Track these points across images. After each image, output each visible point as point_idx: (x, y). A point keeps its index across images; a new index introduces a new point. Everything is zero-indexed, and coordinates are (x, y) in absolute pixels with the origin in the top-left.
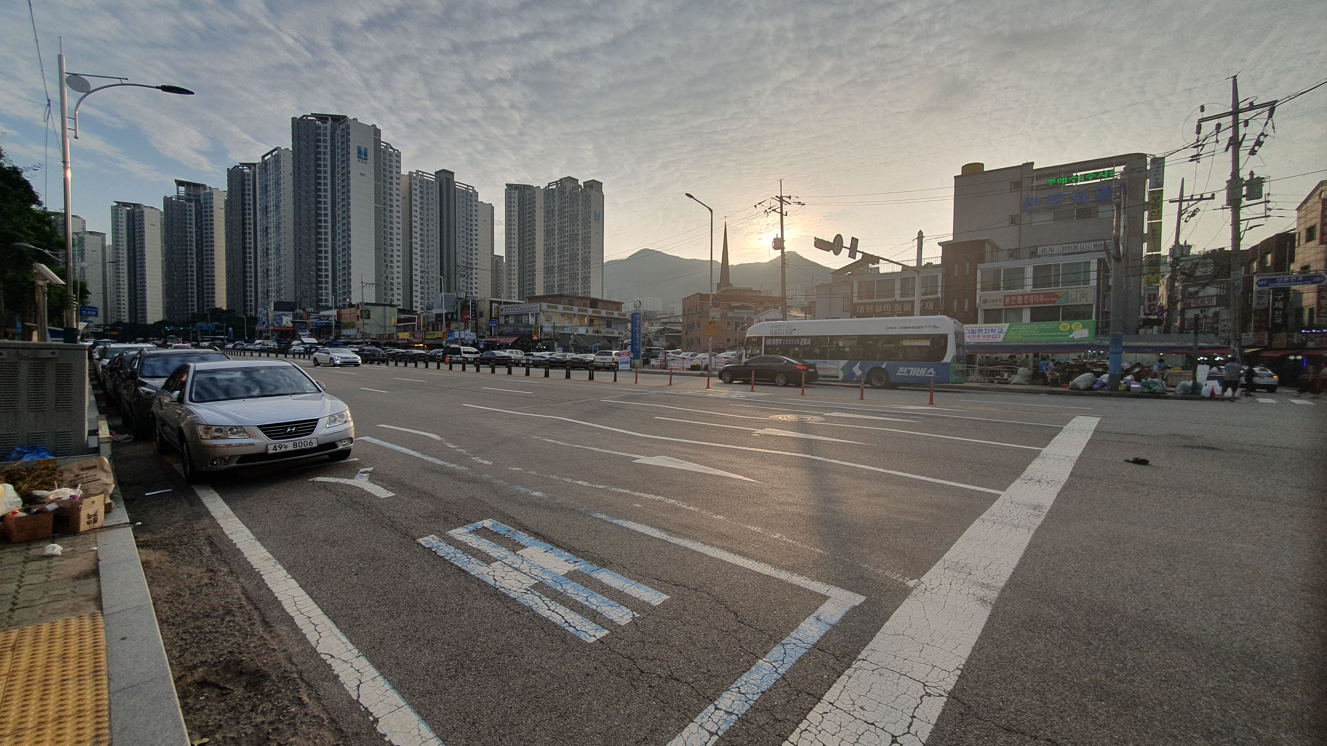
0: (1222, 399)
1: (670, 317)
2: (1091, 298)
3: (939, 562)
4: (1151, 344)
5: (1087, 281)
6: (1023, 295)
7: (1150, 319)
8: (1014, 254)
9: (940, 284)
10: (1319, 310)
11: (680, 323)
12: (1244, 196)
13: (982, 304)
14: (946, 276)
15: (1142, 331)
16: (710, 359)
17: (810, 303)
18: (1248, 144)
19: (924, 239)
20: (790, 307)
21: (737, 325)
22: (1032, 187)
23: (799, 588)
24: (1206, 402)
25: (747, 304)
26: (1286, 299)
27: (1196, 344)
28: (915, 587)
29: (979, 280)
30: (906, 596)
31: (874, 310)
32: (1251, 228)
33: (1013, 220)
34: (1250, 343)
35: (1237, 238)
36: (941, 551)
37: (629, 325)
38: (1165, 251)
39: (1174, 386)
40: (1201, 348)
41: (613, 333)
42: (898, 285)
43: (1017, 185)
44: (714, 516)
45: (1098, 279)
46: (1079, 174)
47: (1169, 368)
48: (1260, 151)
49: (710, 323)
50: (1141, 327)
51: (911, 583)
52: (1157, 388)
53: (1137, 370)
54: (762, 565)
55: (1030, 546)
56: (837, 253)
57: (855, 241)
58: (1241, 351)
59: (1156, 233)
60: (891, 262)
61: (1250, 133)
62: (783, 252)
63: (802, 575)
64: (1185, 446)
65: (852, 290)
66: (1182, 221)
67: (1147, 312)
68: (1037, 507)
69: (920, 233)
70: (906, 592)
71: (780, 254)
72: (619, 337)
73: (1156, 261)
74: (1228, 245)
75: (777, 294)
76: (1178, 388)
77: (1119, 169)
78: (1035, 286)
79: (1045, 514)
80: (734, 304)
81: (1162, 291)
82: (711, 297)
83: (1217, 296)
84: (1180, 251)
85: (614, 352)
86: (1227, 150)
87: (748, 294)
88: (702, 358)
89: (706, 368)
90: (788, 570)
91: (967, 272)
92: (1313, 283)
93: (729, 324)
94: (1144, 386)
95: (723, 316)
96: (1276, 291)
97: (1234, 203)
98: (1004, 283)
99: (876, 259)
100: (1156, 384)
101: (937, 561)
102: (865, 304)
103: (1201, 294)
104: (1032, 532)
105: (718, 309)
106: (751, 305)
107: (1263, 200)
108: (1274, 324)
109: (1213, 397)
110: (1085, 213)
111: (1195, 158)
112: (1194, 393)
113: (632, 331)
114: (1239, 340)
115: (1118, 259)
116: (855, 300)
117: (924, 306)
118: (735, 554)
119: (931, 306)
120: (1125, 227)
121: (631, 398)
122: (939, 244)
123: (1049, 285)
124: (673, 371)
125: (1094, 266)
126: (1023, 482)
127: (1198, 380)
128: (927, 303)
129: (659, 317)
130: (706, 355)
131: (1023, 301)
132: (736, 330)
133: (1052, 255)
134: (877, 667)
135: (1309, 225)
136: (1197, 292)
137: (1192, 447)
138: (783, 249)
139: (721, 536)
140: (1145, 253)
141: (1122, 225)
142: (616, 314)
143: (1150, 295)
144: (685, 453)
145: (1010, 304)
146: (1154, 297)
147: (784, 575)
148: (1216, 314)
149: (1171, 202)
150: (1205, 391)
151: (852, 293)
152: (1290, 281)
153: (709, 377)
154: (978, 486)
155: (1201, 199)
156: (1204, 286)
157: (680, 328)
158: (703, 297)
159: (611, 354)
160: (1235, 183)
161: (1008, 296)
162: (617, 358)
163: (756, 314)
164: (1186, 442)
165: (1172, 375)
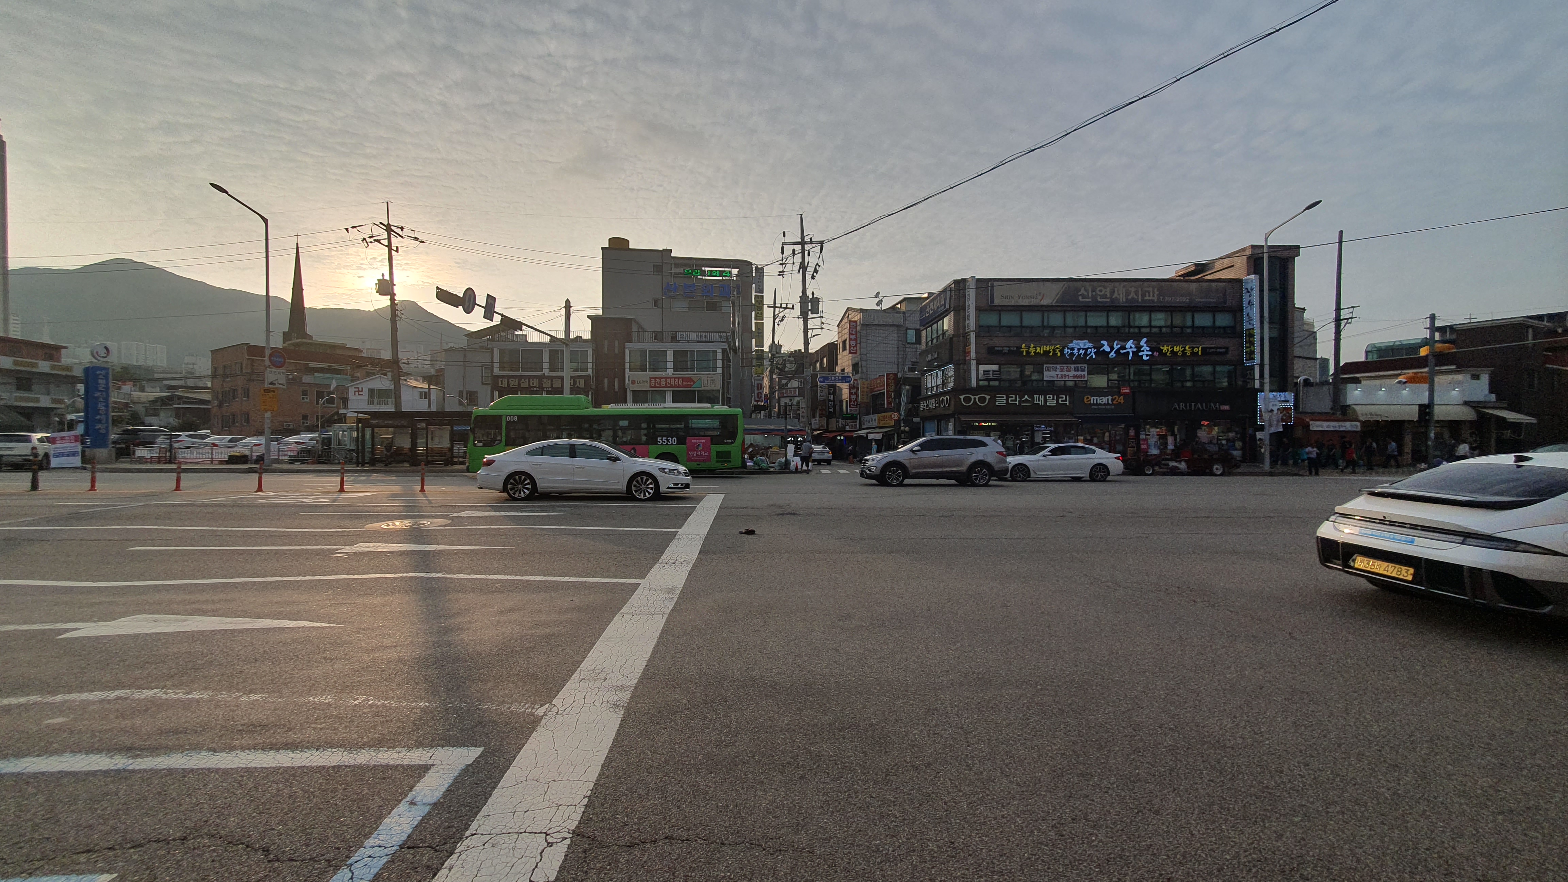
0: (802, 472)
1: (186, 378)
2: (718, 385)
3: (574, 675)
4: (760, 427)
5: (715, 369)
6: (666, 378)
7: (759, 405)
8: (658, 337)
9: (590, 360)
10: (850, 402)
11: (208, 388)
12: (810, 310)
13: (631, 385)
14: (597, 352)
15: (754, 415)
16: (268, 446)
17: (437, 371)
18: (810, 270)
19: (572, 309)
20: (407, 374)
21: (320, 395)
22: (671, 273)
23: (387, 767)
24: (793, 475)
25: (335, 366)
26: (834, 393)
27: (786, 427)
28: (545, 714)
29: (627, 359)
30: (533, 729)
31: (519, 384)
32: (814, 336)
33: (656, 303)
34: (817, 427)
35: (806, 343)
36: (578, 662)
37: (81, 388)
38: (766, 348)
39: (774, 463)
40: (790, 431)
41: (37, 400)
42: (546, 358)
43: (658, 269)
44: (244, 698)
45: (723, 368)
46: (707, 269)
47: (771, 447)
48: (817, 276)
49: (267, 391)
50: (753, 412)
51: (540, 712)
52: (764, 465)
53: (751, 450)
54: (328, 753)
55: (663, 632)
56: (468, 311)
57: (491, 300)
58: (812, 433)
59: (759, 333)
60: (536, 330)
61: (811, 261)
62: (392, 300)
63: (394, 747)
64: (779, 515)
65: (492, 359)
66: (776, 324)
67: (757, 399)
68: (670, 590)
69: (568, 302)
70: (534, 723)
71: (389, 303)
72: (52, 409)
73: (760, 355)
74: (802, 347)
75: (387, 355)
76: (776, 464)
77: (735, 271)
78: (675, 369)
79: (677, 596)
80: (312, 365)
81: (766, 382)
82: (267, 352)
83: (798, 388)
84: (775, 347)
85: (36, 436)
86: (799, 272)
87: (338, 352)
88: (251, 444)
89: (260, 459)
90: (371, 747)
91: (616, 351)
92: (846, 382)
93: (305, 393)
94: (755, 463)
95: (291, 382)
96: (830, 386)
97: (804, 315)
98: (649, 366)
99: (519, 325)
100: (763, 461)
101: (573, 674)
102: (509, 377)
103: (789, 386)
104: (665, 618)
105: (281, 370)
106: (343, 367)
107: (819, 315)
108: (829, 412)
109: (797, 471)
110: (712, 306)
111: (781, 273)
112: (785, 468)
113: (88, 396)
114: (811, 424)
115: (735, 351)
116: (496, 371)
117: (575, 383)
118: (278, 750)
119: (581, 383)
120: (739, 324)
121: (76, 517)
122: (588, 317)
123: (686, 369)
124: (183, 466)
125: (719, 356)
126: (661, 566)
127: (788, 458)
128: (578, 380)
129: (157, 376)
130: (261, 440)
131: (666, 384)
132: (317, 403)
133: (688, 341)
134: (489, 837)
135: (844, 338)
136: (787, 384)
137: (782, 514)
138: (393, 296)
139: (253, 728)
140: (754, 348)
141: (736, 321)
142: (44, 366)
143: (758, 384)
144: (194, 603)
145: (655, 387)
146: (760, 386)
147: (364, 757)
148: (798, 402)
149: (769, 307)
150: (792, 466)
151: (493, 362)
152: (835, 380)
153: (261, 474)
154: (621, 578)
155: (786, 308)
156: (790, 379)
157: (207, 397)
158: (255, 351)
159: (28, 439)
160: (804, 298)
161: (652, 378)
162: (42, 448)
163: (352, 381)
164: (779, 511)
165: (772, 453)
